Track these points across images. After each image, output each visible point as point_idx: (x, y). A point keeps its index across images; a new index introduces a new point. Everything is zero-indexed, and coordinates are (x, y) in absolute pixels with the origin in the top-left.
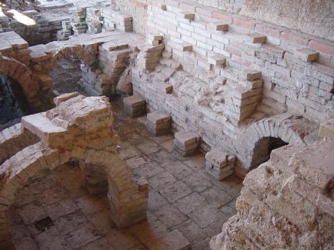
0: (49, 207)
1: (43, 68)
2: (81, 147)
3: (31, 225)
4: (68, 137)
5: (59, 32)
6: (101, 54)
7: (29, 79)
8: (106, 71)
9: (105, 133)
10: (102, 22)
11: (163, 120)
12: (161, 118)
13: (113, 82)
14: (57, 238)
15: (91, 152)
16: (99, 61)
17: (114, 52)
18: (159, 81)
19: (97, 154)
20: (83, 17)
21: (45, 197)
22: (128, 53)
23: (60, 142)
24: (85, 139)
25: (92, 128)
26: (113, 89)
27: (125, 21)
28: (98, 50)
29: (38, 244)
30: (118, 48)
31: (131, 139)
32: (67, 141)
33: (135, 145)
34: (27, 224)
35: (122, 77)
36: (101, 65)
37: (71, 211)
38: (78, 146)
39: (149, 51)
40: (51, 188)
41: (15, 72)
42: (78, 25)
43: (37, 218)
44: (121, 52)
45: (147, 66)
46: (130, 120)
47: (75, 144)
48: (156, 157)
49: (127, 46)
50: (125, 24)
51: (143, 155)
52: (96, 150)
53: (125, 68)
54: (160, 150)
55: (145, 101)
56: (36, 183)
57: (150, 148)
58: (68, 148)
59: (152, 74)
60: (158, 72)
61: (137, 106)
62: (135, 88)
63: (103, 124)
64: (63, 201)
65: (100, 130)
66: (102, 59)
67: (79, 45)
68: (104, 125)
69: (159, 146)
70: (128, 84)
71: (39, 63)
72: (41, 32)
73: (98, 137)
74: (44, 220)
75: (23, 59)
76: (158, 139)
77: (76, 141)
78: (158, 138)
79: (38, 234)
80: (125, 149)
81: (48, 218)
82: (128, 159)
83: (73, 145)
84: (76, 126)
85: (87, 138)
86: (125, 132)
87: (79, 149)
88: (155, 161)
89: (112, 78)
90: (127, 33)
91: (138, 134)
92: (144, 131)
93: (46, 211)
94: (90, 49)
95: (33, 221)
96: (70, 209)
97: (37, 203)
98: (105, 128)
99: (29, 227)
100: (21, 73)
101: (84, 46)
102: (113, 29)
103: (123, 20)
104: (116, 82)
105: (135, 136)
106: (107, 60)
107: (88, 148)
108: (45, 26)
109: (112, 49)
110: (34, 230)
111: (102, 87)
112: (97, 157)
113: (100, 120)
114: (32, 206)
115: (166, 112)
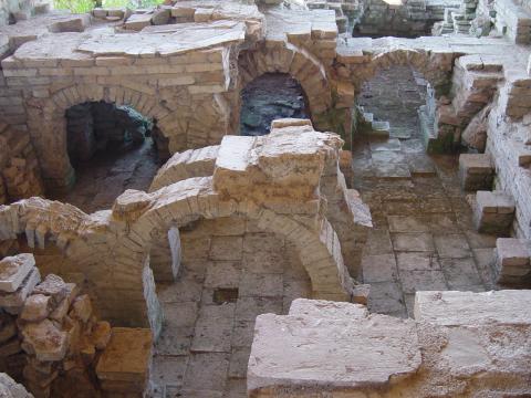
0: (246, 277)
1: (352, 74)
2: (256, 201)
3: (209, 290)
4: (243, 181)
5: (436, 24)
6: (457, 72)
7: (320, 86)
8: (455, 102)
9: (298, 192)
10: (493, 20)
11: (497, 208)
12: (495, 205)
13: (459, 123)
14: (226, 320)
15: (267, 213)
16: (450, 83)
17: (474, 74)
18: (518, 140)
19: (278, 220)
20: (472, 6)
21: (253, 260)
22: (495, 81)
23: (229, 184)
24: (265, 192)
25: (281, 179)
26: (456, 136)
27: (519, 24)
28: (453, 65)
29: (199, 316)
30: (483, 68)
31: (437, 223)
32: (240, 186)
33: (434, 234)
34: (206, 285)
35: (475, 119)
36: (452, 91)
37: (270, 294)
38: (252, 198)
39: (518, 84)
40: (270, 252)
41: (300, 71)
42: (461, 18)
43: (223, 284)
44: (484, 75)
45: (507, 109)
46: (457, 192)
47: (250, 194)
48: (452, 265)
49: (499, 69)
50: (518, 29)
51: (434, 254)
52: (278, 214)
53: (485, 105)
54: (466, 258)
55: (493, 170)
56: (257, 237)
57: (451, 247)
58: (236, 196)
59: (514, 125)
60: (525, 125)
61: (477, 174)
62: (489, 143)
63: (300, 177)
64: (270, 277)
65: (293, 185)
66: (456, 80)
67: (423, 51)
68: (302, 180)
69: (471, 250)
70: (479, 134)
71: (349, 66)
72: (410, 19)
73: (287, 195)
74: (229, 290)
75: (323, 54)
76: (476, 239)
77: (253, 191)
78: (479, 237)
79: (208, 305)
80: (415, 235)
81: (236, 290)
82: (406, 252)
83: (246, 195)
84: (260, 169)
85: (270, 190)
86: (434, 210)
87: (251, 202)
88: (444, 272)
89: (459, 117)
90: (516, 47)
91: (454, 220)
92: (465, 218)
93: (240, 280)
94: (438, 60)
95: (216, 285)
96: (271, 291)
97: (237, 265)
98: (303, 185)
99: (205, 291)
100: (309, 74)
101: (429, 53)
102: (501, 34)
103: (517, 22)
104: (464, 125)
105: (446, 222)
106: (462, 85)
107: (263, 206)
108: (419, 11)
109: (472, 68)
110: (209, 298)
111: (439, 126)
112: (278, 224)
113: (297, 170)
114: (229, 266)
115: (511, 198)
